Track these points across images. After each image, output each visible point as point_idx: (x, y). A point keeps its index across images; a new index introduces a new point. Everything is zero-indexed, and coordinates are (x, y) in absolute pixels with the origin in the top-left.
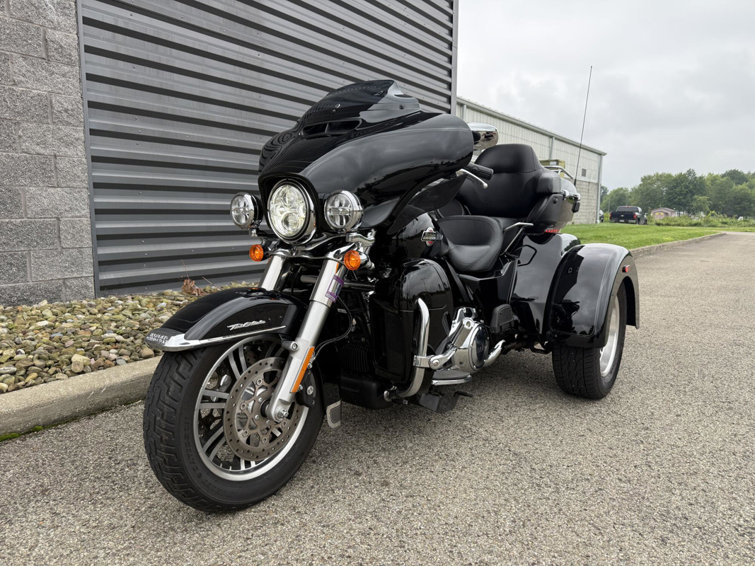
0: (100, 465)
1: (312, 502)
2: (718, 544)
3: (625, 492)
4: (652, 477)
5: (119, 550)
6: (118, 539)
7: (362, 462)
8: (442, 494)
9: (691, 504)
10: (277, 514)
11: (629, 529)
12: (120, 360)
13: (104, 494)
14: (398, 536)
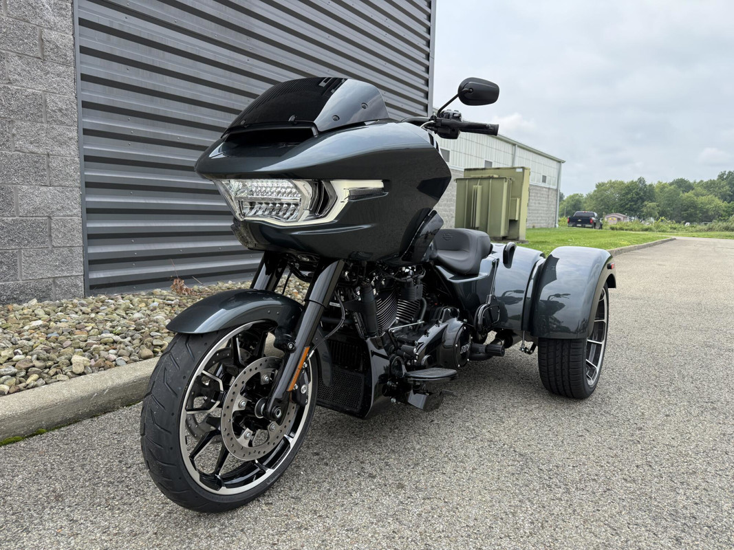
0: (111, 469)
1: (332, 505)
3: (633, 493)
4: (655, 477)
6: (141, 546)
7: (374, 464)
8: (458, 496)
9: (696, 504)
10: (298, 518)
11: (643, 529)
12: (120, 361)
13: (120, 500)
14: (422, 539)
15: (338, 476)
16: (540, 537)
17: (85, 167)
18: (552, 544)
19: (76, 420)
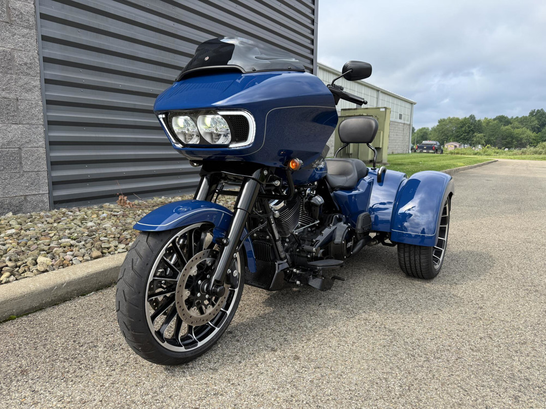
0: (67, 348)
1: (242, 374)
4: (495, 346)
7: (275, 340)
8: (342, 365)
9: (528, 368)
10: (216, 386)
11: (489, 390)
12: (75, 260)
13: (73, 373)
14: (315, 402)
15: (247, 351)
16: (407, 398)
17: (47, 109)
18: (417, 404)
19: (41, 308)
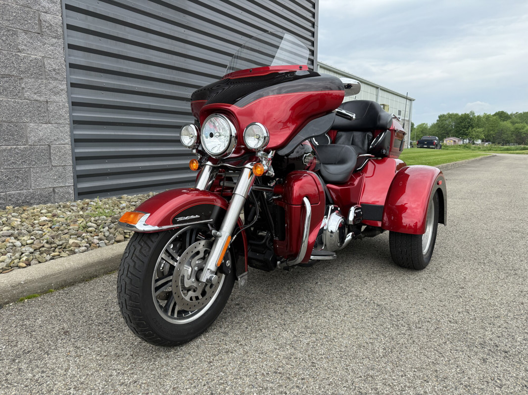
0: (100, 315)
1: (249, 337)
2: (520, 362)
3: (455, 330)
5: (125, 371)
6: (123, 363)
7: (277, 311)
8: (334, 332)
11: (461, 353)
12: (102, 243)
13: (107, 334)
14: (310, 359)
15: (253, 319)
16: (389, 358)
17: (73, 110)
19: (74, 283)
